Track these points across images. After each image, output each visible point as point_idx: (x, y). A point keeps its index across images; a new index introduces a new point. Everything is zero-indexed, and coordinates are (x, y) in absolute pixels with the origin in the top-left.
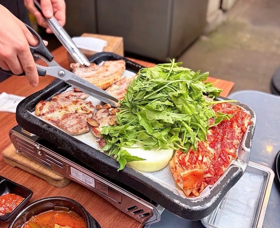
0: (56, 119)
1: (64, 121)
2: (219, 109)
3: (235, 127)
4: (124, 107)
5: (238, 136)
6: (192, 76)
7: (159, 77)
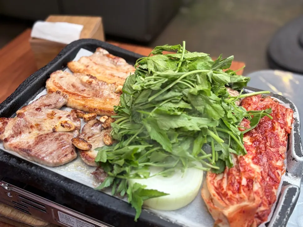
0: (25, 146)
1: (38, 148)
2: (250, 104)
3: (277, 129)
4: (122, 115)
5: (284, 142)
6: (212, 63)
7: (166, 68)
